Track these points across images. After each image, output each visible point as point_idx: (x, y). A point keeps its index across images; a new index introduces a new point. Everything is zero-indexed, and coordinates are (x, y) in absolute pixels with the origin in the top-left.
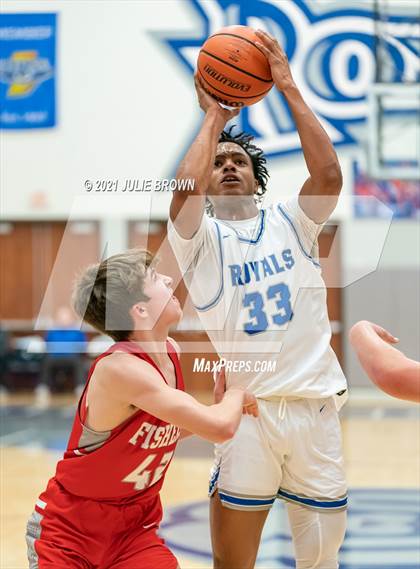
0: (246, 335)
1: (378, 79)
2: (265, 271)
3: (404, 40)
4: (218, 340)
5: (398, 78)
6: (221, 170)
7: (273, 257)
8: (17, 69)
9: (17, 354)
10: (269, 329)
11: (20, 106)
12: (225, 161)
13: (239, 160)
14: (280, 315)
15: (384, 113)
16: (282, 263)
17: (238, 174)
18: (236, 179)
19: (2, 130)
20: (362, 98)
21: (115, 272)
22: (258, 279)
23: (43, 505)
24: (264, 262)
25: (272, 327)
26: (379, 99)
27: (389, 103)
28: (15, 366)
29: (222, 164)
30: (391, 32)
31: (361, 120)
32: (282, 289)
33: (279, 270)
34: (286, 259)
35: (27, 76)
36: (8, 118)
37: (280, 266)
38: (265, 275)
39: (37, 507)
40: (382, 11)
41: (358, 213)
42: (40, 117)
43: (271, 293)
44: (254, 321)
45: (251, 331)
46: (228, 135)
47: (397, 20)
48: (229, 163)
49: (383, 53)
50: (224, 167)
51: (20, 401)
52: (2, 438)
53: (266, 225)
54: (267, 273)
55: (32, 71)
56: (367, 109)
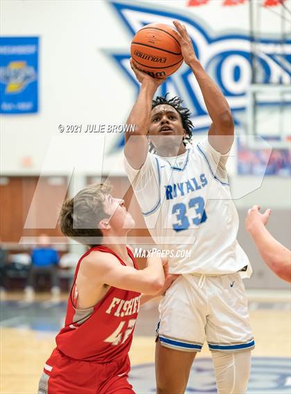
0: (174, 232)
1: (253, 81)
2: (188, 189)
3: (271, 56)
4: (157, 236)
5: (267, 81)
6: (159, 123)
7: (194, 180)
8: (13, 74)
9: (12, 266)
10: (190, 227)
11: (14, 98)
12: (162, 117)
13: (171, 116)
14: (197, 218)
15: (257, 105)
16: (200, 184)
17: (171, 126)
18: (170, 129)
19: (1, 114)
20: (243, 94)
21: (83, 201)
22: (183, 194)
23: (50, 368)
24: (188, 183)
25: (192, 226)
26: (254, 95)
27: (261, 98)
28: (11, 273)
29: (160, 119)
30: (262, 50)
31: (242, 109)
32: (199, 200)
33: (198, 188)
34: (202, 180)
35: (19, 78)
36: (6, 106)
37: (199, 185)
38: (188, 192)
39: (45, 370)
40: (256, 36)
41: (240, 171)
42: (27, 106)
43: (192, 203)
44: (180, 222)
45: (178, 229)
46: (165, 100)
47: (266, 42)
48: (165, 118)
49: (257, 64)
50: (161, 121)
51: (14, 297)
52: (2, 323)
53: (190, 159)
54: (190, 190)
55: (23, 75)
56: (246, 102)
